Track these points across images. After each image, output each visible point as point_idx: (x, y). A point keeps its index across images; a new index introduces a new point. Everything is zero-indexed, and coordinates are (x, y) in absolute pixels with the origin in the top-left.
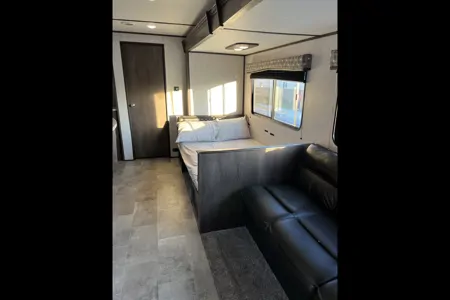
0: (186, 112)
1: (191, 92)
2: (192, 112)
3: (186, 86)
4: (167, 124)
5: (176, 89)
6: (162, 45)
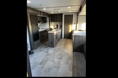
0: (76, 29)
1: (78, 24)
4: (72, 31)
5: (74, 24)
6: (73, 15)
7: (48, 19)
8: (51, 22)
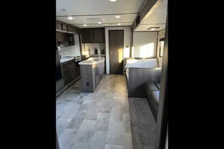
0: (131, 56)
1: (133, 48)
2: (133, 56)
3: (132, 45)
4: (123, 60)
5: (127, 47)
6: (123, 30)
7: (76, 37)
8: (82, 44)
